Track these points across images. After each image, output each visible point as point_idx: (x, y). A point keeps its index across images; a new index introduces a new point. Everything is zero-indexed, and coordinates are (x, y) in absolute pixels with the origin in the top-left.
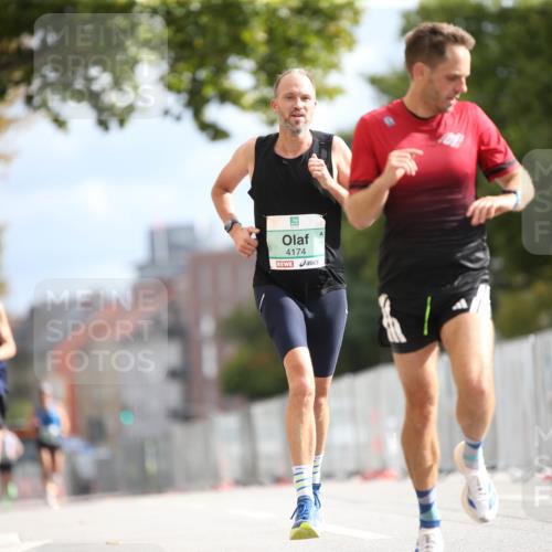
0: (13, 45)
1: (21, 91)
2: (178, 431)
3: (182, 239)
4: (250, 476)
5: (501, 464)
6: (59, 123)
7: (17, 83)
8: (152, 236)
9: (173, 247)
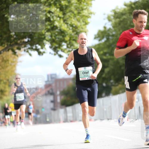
0: (22, 41)
1: (24, 49)
2: (53, 112)
3: (53, 76)
4: (66, 121)
5: (112, 118)
6: (30, 55)
7: (23, 48)
8: (48, 76)
9: (52, 78)
